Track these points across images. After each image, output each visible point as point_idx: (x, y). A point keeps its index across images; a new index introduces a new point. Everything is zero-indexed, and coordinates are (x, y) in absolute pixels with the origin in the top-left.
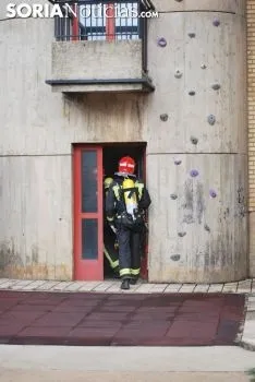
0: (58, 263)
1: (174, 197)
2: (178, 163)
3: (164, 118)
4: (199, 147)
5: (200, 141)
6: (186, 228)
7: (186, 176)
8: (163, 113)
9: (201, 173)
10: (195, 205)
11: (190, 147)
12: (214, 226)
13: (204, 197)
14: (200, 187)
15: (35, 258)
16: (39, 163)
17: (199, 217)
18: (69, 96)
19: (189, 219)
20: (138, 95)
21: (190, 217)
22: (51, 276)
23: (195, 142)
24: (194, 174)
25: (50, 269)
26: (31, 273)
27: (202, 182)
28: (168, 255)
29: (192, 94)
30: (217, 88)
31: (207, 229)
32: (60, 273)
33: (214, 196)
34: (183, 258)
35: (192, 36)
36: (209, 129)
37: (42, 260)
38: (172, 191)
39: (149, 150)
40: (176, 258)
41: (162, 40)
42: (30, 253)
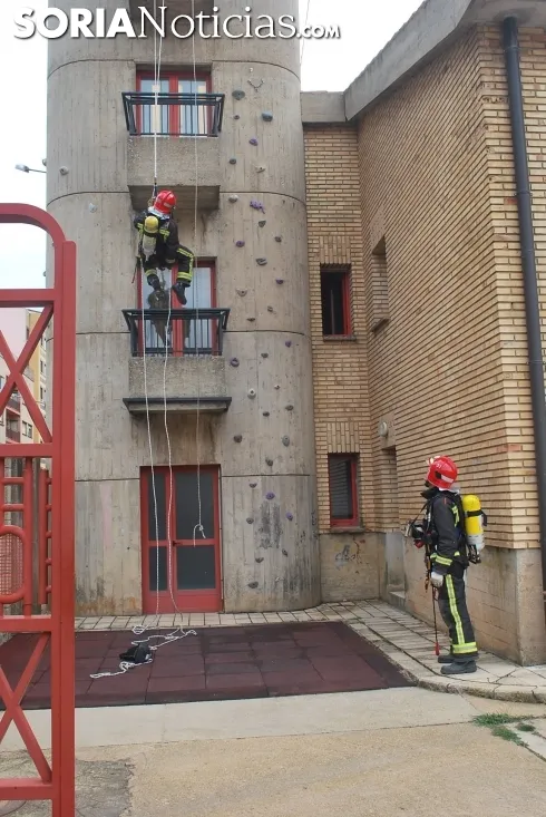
0: (126, 596)
1: (250, 521)
2: (253, 486)
3: (238, 439)
4: (275, 469)
5: (276, 462)
6: (264, 553)
7: (261, 499)
8: (237, 434)
9: (278, 495)
10: (272, 528)
11: (264, 468)
12: (292, 550)
13: (282, 520)
14: (276, 509)
15: (100, 591)
16: (105, 489)
17: (276, 541)
18: (138, 417)
19: (266, 544)
20: (211, 415)
21: (268, 541)
22: (118, 610)
23: (270, 463)
24: (271, 497)
25: (118, 603)
26: (96, 609)
27: (279, 504)
28: (246, 582)
29: (266, 414)
30: (290, 408)
31: (285, 553)
32: (128, 606)
33: (291, 518)
34: (261, 584)
35: (265, 356)
36: (284, 451)
37: (107, 593)
38: (247, 516)
39: (224, 470)
40: (254, 585)
41: (235, 360)
42: (94, 587)
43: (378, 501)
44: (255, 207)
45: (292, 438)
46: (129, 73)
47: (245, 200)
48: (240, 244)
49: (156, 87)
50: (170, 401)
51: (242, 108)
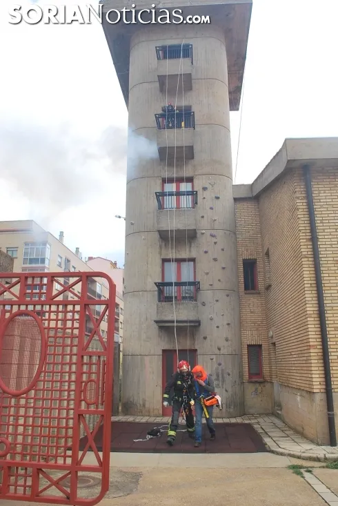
0: (155, 407)
2: (212, 359)
3: (205, 338)
4: (222, 352)
5: (222, 349)
7: (216, 366)
8: (204, 336)
9: (223, 364)
10: (220, 379)
11: (217, 352)
12: (230, 390)
13: (225, 375)
14: (222, 370)
15: (144, 405)
16: (147, 359)
17: (222, 385)
18: (161, 328)
20: (192, 328)
21: (218, 385)
22: (152, 414)
23: (219, 349)
24: (220, 364)
25: (151, 410)
26: (142, 413)
27: (223, 368)
29: (218, 327)
30: (228, 324)
31: (226, 391)
32: (156, 412)
33: (229, 375)
35: (217, 301)
36: (226, 344)
37: (147, 406)
39: (199, 352)
41: (204, 303)
42: (141, 403)
43: (270, 367)
44: (212, 236)
45: (229, 339)
46: (159, 182)
47: (208, 233)
48: (206, 252)
49: (170, 188)
50: (177, 322)
51: (206, 194)
